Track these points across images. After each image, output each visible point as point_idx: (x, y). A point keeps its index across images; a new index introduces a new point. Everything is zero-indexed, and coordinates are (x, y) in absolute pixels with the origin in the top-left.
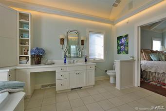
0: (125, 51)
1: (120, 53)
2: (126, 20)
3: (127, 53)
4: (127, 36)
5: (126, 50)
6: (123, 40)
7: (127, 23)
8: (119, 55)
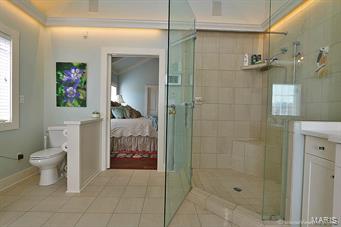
0: (79, 100)
1: (65, 105)
2: (82, 31)
3: (83, 103)
4: (83, 66)
5: (81, 97)
6: (74, 74)
7: (85, 37)
8: (62, 108)
